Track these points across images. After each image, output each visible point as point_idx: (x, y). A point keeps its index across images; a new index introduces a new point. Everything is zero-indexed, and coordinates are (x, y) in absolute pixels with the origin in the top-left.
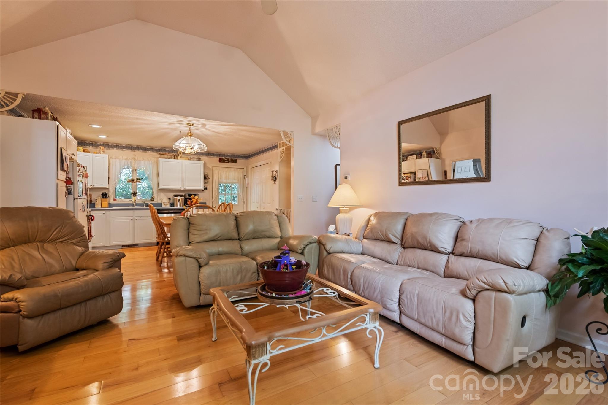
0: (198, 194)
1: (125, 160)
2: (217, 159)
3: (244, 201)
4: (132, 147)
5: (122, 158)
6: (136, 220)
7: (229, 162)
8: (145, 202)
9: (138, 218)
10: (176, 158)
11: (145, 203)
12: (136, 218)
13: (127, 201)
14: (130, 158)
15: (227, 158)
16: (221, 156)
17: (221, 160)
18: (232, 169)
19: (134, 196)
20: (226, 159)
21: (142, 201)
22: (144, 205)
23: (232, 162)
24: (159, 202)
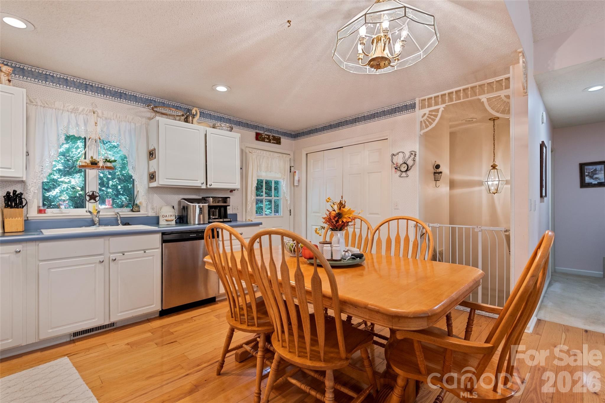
0: (229, 198)
1: (71, 112)
2: (252, 134)
3: (290, 210)
4: (89, 87)
5: (62, 108)
6: (112, 264)
7: (269, 142)
8: (121, 216)
9: (118, 256)
10: (191, 122)
11: (120, 218)
12: (113, 256)
13: (81, 212)
14: (83, 110)
15: (266, 133)
16: (259, 130)
17: (259, 137)
18: (276, 155)
19: (92, 201)
20: (266, 135)
21: (114, 213)
22: (119, 222)
23: (274, 142)
24: (150, 215)
